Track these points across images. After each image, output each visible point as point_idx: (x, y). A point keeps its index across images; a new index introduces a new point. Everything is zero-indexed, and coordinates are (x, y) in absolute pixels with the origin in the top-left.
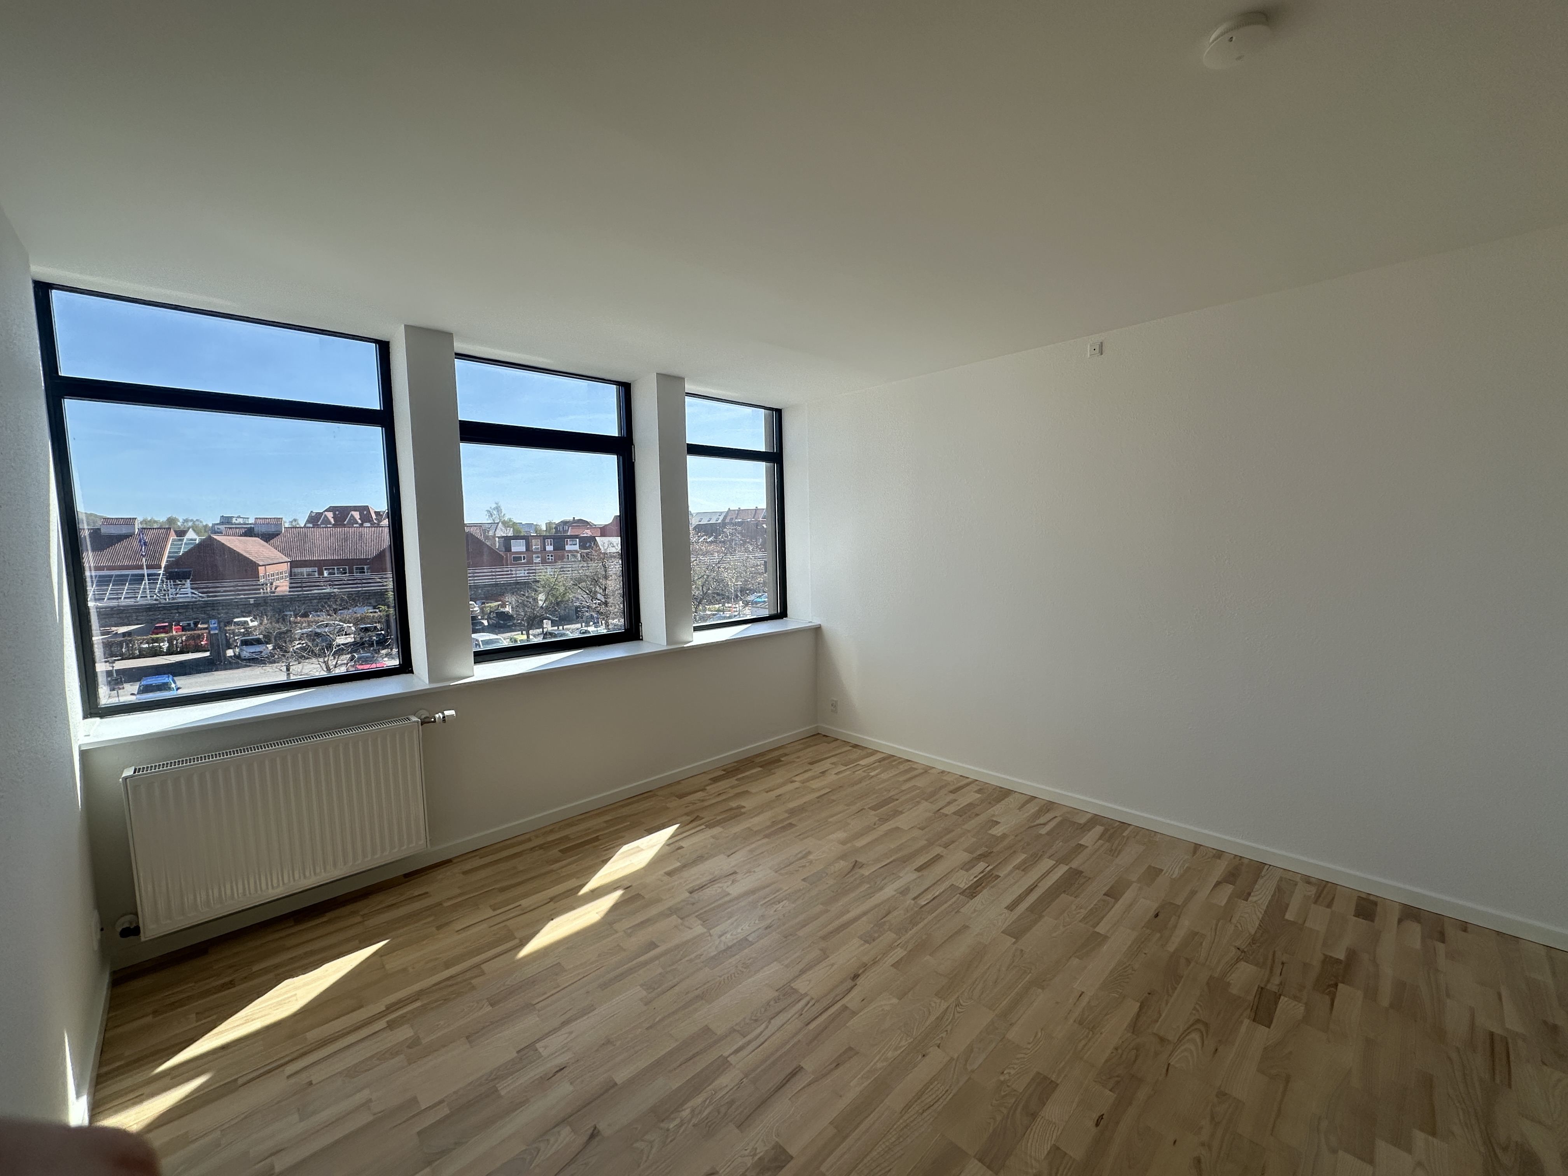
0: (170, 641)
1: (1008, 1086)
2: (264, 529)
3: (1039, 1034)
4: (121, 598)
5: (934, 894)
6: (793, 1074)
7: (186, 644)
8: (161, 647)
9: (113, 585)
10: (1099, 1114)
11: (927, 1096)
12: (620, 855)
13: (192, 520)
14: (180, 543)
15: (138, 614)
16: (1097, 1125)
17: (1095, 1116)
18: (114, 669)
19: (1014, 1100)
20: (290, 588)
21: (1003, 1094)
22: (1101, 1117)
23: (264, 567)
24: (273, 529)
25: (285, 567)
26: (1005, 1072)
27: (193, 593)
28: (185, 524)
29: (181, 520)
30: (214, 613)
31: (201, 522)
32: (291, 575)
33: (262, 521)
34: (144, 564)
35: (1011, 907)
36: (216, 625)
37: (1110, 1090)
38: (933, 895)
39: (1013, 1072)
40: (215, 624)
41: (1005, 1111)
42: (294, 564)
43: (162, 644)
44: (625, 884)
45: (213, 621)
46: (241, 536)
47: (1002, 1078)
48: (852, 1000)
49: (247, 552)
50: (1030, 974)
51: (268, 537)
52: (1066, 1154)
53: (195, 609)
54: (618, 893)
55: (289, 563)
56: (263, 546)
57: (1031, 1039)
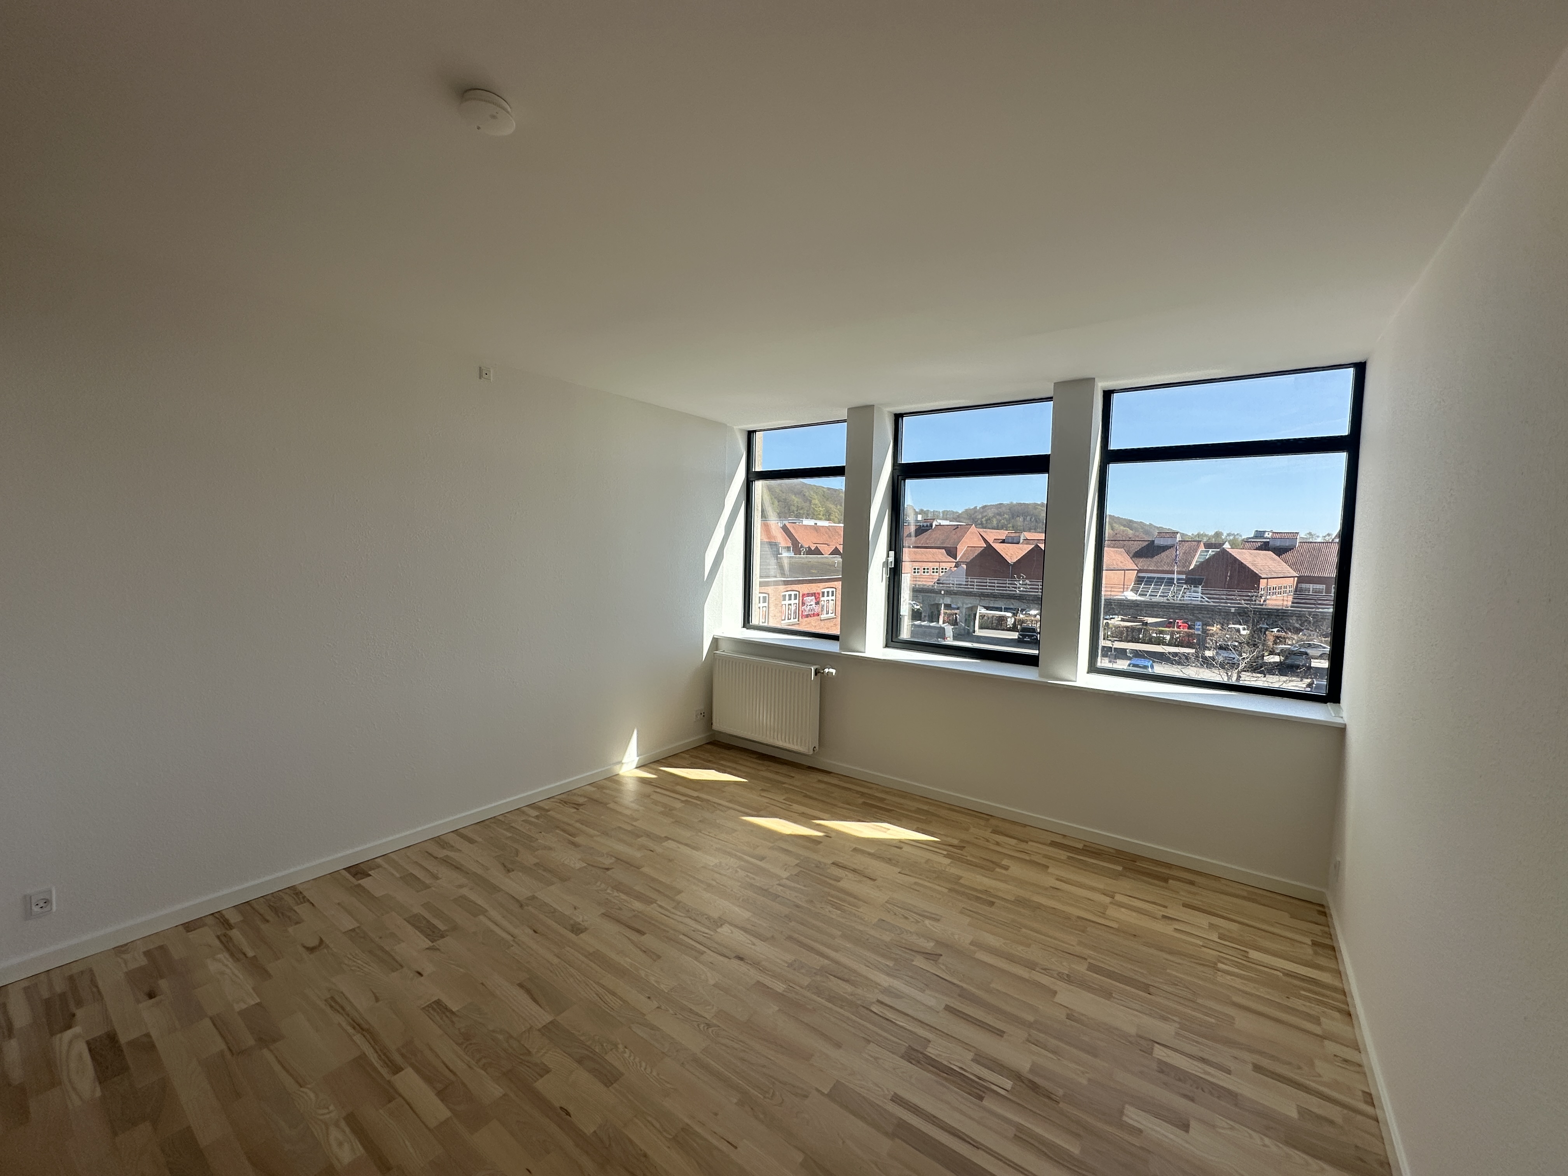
0: (1172, 634)
1: (611, 1050)
2: (1278, 543)
3: (669, 1086)
4: (1146, 595)
5: (896, 1020)
6: (639, 931)
7: (1182, 640)
8: (1164, 638)
9: (1145, 584)
10: (572, 1113)
11: (610, 997)
12: (874, 825)
13: (1233, 534)
14: (1206, 554)
15: (1147, 609)
16: (561, 1108)
17: (571, 1109)
18: (1114, 647)
19: (597, 1051)
20: (1293, 603)
21: (605, 1045)
22: (568, 1114)
23: (1266, 580)
24: (1287, 544)
25: (1291, 583)
26: (626, 1050)
27: (1202, 597)
28: (1228, 538)
29: (1225, 534)
30: (1200, 616)
31: (1241, 536)
32: (1296, 591)
33: (1278, 536)
34: (1176, 570)
35: (897, 1099)
36: (1200, 627)
37: (595, 1132)
38: (894, 1019)
39: (626, 1055)
40: (1199, 625)
41: (588, 1043)
42: (1301, 580)
43: (1165, 636)
44: (829, 834)
45: (1198, 623)
46: (1257, 549)
47: (621, 1046)
48: (710, 956)
49: (1253, 565)
50: (762, 1097)
51: (1280, 551)
52: (542, 1076)
53: (1187, 611)
54: (821, 834)
55: (1296, 579)
56: (1274, 560)
57: (662, 1077)
